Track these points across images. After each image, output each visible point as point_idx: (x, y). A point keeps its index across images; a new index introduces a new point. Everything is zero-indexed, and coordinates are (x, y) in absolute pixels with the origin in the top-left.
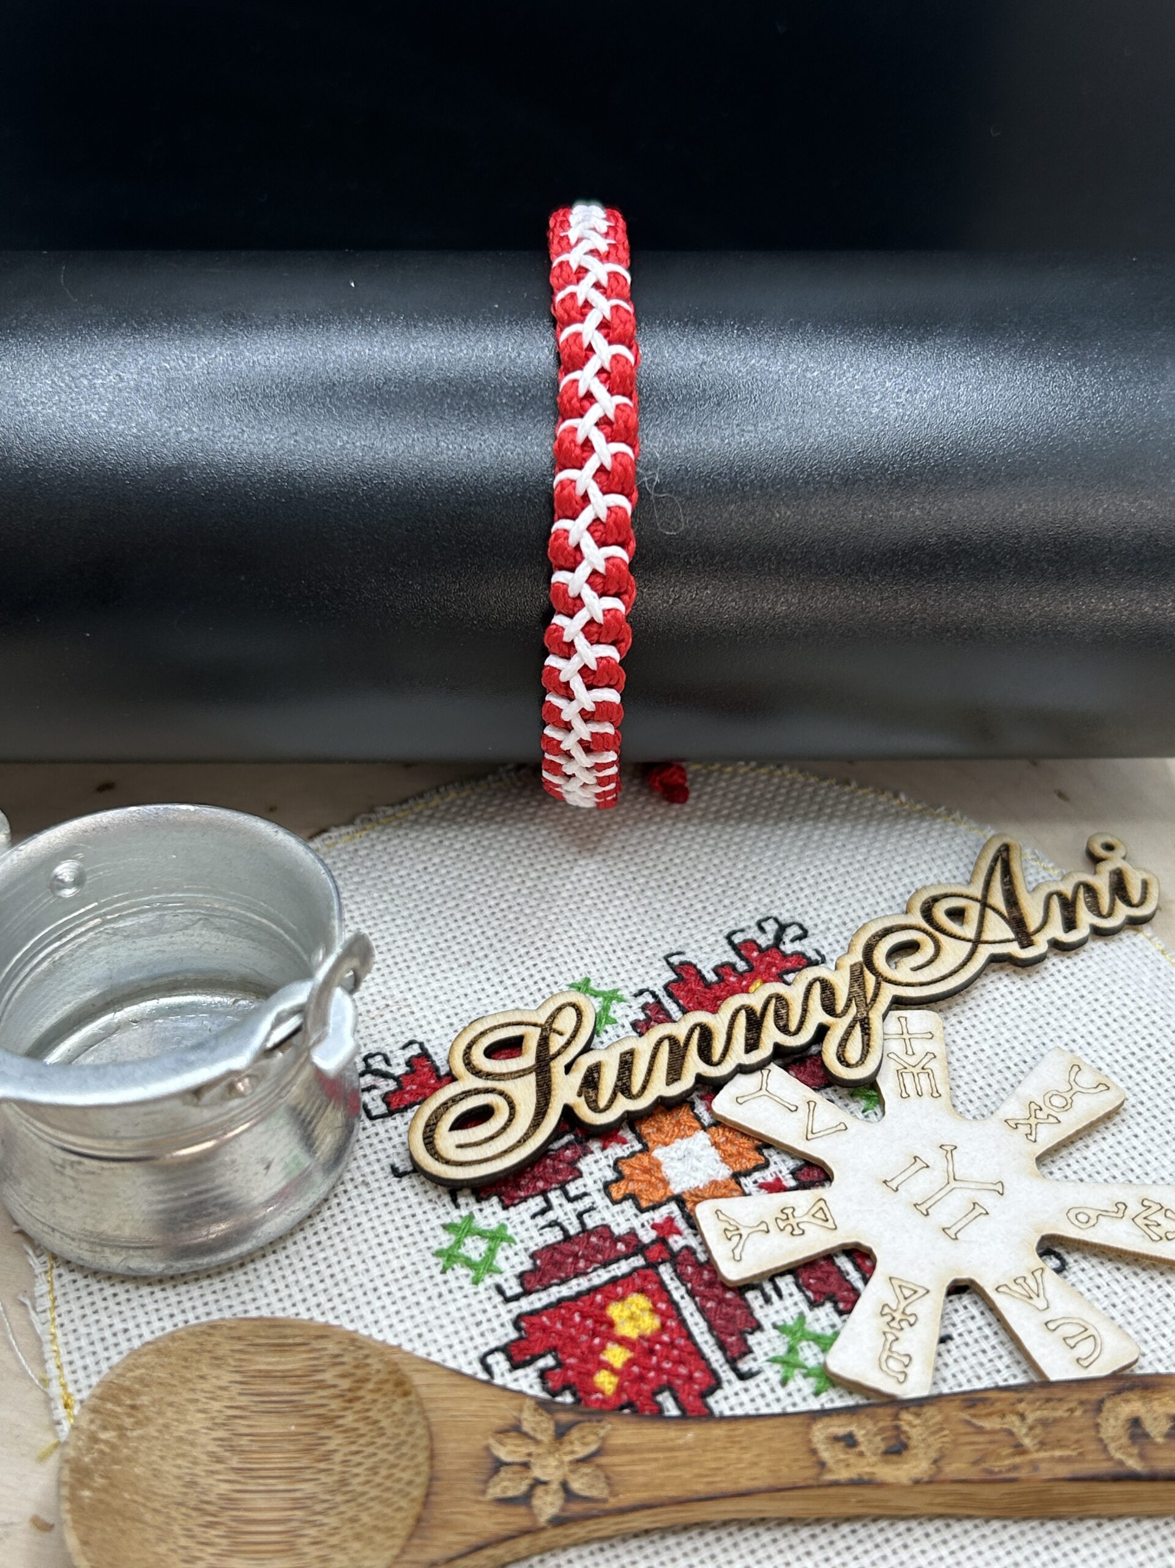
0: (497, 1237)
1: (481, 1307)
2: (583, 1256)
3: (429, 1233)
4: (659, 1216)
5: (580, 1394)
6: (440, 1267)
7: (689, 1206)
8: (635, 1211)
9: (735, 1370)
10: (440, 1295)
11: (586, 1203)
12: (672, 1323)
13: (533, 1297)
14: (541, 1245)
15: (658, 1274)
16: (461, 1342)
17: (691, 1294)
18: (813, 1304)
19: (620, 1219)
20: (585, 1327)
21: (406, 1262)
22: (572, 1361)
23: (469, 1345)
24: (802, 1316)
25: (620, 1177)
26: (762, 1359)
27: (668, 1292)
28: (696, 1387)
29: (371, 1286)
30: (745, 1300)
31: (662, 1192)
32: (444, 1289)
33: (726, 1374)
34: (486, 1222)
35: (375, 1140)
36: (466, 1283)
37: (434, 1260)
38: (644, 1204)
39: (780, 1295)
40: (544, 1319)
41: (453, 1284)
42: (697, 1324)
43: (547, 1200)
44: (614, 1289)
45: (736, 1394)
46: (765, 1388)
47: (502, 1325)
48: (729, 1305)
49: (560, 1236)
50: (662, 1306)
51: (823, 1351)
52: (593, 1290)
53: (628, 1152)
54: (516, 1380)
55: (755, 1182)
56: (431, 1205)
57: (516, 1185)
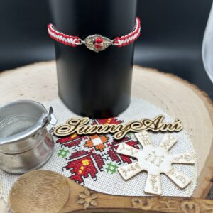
1: (63, 161)
2: (79, 154)
4: (91, 149)
5: (76, 173)
6: (58, 156)
7: (96, 147)
9: (100, 170)
11: (81, 147)
13: (71, 160)
14: (73, 153)
15: (90, 157)
17: (95, 159)
18: (113, 161)
19: (86, 149)
20: (78, 164)
22: (76, 169)
23: (60, 166)
25: (86, 144)
26: (104, 168)
28: (94, 172)
30: (103, 160)
31: (92, 145)
34: (66, 150)
36: (61, 158)
38: (89, 147)
39: (108, 160)
40: (72, 163)
42: (95, 164)
43: (75, 147)
45: (100, 174)
46: (104, 172)
47: (66, 164)
48: (100, 161)
49: (76, 152)
50: (90, 161)
51: (114, 167)
52: (80, 159)
53: (88, 140)
54: (67, 171)
55: (106, 144)
56: (58, 147)
57: (71, 145)
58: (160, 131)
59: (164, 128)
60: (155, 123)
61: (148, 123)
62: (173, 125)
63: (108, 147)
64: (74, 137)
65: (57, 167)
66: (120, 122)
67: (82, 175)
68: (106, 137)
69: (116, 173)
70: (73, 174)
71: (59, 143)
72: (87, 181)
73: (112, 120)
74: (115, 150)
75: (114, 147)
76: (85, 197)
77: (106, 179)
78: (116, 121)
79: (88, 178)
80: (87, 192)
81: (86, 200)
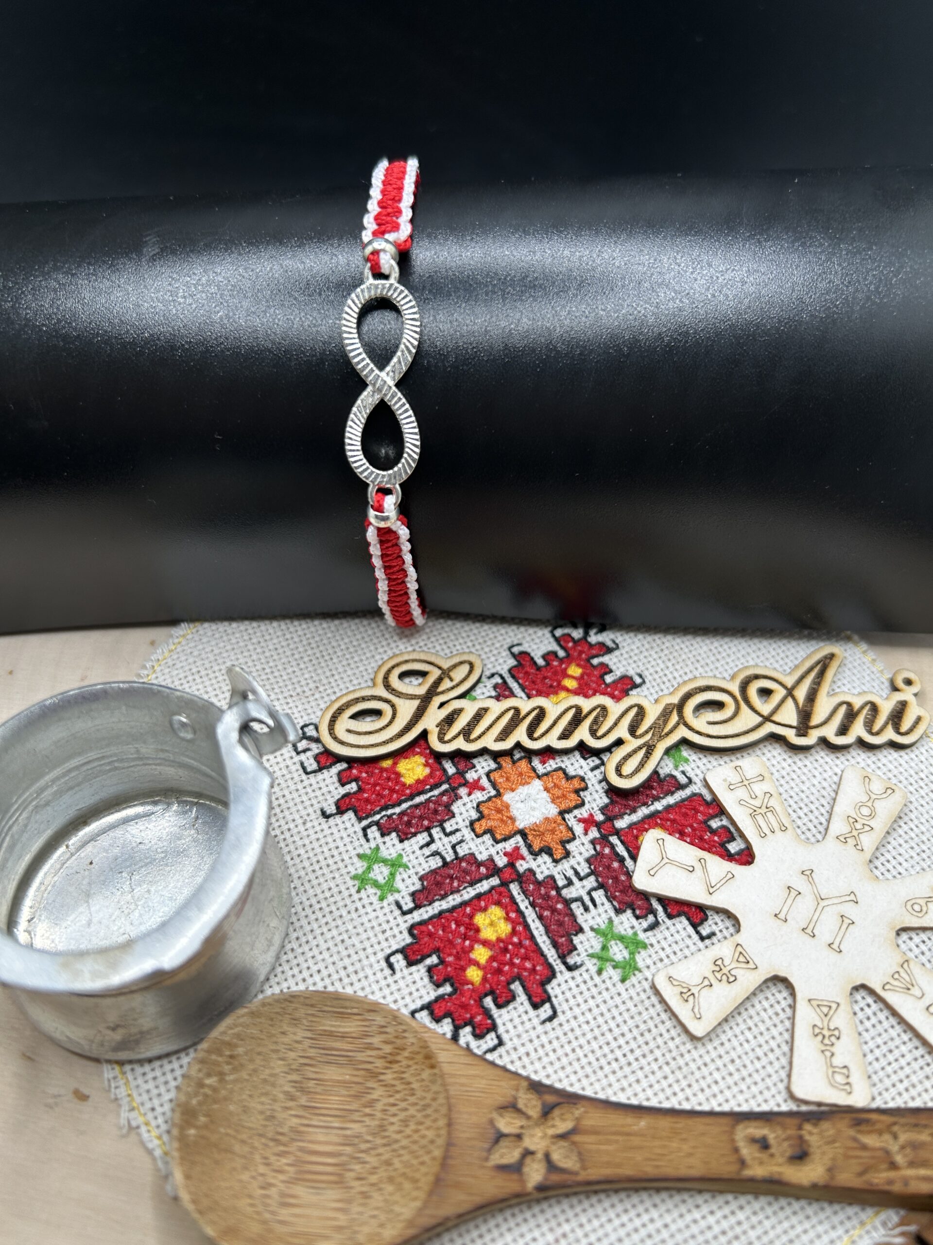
1: (385, 918)
2: (456, 878)
3: (347, 861)
4: (509, 846)
5: (456, 985)
6: (356, 888)
7: (530, 837)
8: (491, 842)
9: (565, 963)
10: (357, 910)
11: (458, 836)
12: (520, 928)
13: (422, 910)
14: (427, 870)
15: (509, 891)
16: (372, 946)
17: (533, 905)
18: (618, 911)
19: (482, 848)
20: (459, 932)
21: (332, 884)
22: (450, 959)
23: (377, 948)
24: (611, 921)
25: (481, 817)
26: (584, 954)
27: (517, 904)
28: (538, 977)
29: (307, 903)
30: (571, 910)
31: (511, 827)
32: (359, 905)
33: (559, 966)
34: (388, 852)
35: (309, 790)
36: (374, 899)
37: (350, 883)
38: (499, 837)
39: (595, 905)
40: (430, 927)
41: (366, 901)
42: (537, 928)
43: (430, 835)
44: (479, 903)
45: (566, 981)
46: (586, 976)
47: (401, 932)
48: (559, 914)
49: (440, 863)
50: (513, 915)
51: (626, 948)
52: (464, 904)
53: (486, 797)
54: (411, 974)
55: (575, 817)
56: (349, 839)
57: (409, 824)
58: (824, 742)
59: (843, 730)
60: (801, 693)
61: (765, 693)
62: (886, 708)
63: (586, 834)
64: (416, 777)
65: (362, 954)
66: (626, 684)
67: (486, 995)
68: (568, 778)
69: (639, 976)
70: (441, 991)
71: (350, 815)
72: (509, 1026)
73: (589, 675)
74: (621, 850)
75: (617, 832)
76: (522, 1127)
77: (596, 1011)
78: (609, 679)
79: (515, 1008)
80: (529, 1100)
81: (528, 1143)
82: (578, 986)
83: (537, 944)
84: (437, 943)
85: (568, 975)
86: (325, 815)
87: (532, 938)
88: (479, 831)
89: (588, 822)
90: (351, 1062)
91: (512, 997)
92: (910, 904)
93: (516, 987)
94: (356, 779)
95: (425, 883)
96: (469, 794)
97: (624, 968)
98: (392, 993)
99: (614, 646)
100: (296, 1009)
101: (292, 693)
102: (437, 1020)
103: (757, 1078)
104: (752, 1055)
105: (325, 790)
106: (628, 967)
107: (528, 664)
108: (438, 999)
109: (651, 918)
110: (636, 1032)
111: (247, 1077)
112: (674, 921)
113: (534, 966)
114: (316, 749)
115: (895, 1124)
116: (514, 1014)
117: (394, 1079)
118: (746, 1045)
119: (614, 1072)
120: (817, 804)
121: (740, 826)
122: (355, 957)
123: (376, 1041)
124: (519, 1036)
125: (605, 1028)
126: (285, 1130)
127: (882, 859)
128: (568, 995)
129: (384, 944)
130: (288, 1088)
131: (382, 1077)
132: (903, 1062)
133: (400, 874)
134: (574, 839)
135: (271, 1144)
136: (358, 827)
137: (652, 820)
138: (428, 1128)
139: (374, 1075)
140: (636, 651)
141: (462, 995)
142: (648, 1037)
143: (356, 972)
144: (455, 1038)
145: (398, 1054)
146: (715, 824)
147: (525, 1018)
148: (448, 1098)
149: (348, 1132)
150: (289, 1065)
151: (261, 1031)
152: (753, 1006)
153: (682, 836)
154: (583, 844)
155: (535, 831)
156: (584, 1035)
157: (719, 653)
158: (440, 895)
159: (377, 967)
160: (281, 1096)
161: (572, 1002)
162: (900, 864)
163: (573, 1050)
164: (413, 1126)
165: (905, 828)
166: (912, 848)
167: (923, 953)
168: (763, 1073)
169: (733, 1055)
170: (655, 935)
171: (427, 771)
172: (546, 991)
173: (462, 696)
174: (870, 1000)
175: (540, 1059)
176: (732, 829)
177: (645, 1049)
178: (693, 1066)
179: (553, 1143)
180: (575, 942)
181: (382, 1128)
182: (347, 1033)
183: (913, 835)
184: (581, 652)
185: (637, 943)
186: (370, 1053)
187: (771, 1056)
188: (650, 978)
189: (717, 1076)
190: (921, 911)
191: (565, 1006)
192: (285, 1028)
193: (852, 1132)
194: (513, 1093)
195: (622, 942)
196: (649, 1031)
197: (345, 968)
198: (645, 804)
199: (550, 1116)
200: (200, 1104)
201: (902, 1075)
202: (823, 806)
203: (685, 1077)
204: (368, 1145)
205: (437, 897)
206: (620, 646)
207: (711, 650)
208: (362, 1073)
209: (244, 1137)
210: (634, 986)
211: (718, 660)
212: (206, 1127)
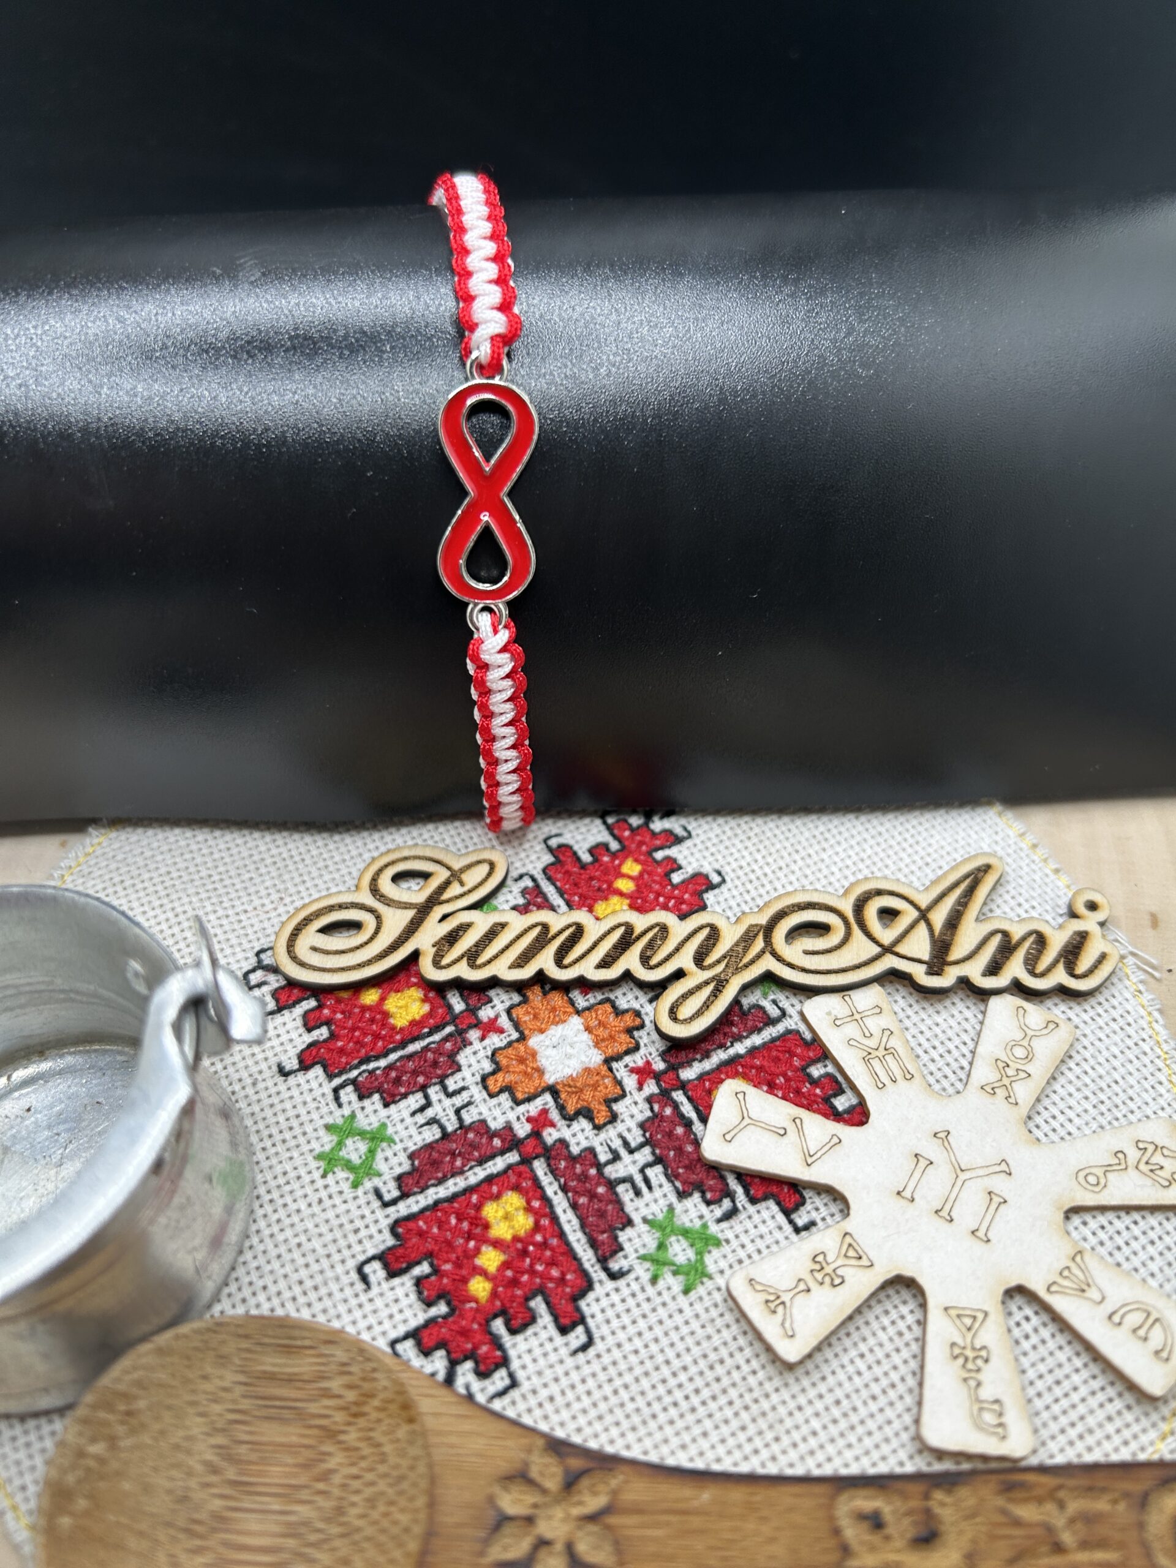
0: (377, 1138)
1: (359, 1213)
2: (460, 1154)
3: (311, 1135)
4: (533, 1108)
5: (454, 1303)
6: (321, 1171)
7: (563, 1096)
8: (510, 1103)
9: (606, 1269)
10: (320, 1201)
11: (465, 1097)
12: (545, 1222)
13: (411, 1200)
14: (420, 1144)
15: (532, 1170)
16: (339, 1251)
17: (564, 1189)
19: (497, 1112)
21: (288, 1167)
22: (447, 1267)
23: (346, 1253)
24: (671, 1208)
26: (633, 1256)
27: (541, 1188)
28: (568, 1290)
30: (616, 1194)
32: (323, 1194)
33: (597, 1274)
34: (367, 1121)
36: (345, 1186)
37: (313, 1164)
38: (520, 1096)
39: (650, 1188)
40: (421, 1223)
42: (569, 1222)
43: (426, 1097)
44: (489, 1188)
45: (608, 1295)
46: (635, 1286)
47: (380, 1231)
48: (600, 1201)
49: (438, 1135)
51: (692, 1245)
52: (469, 1190)
53: (505, 1042)
54: (392, 1289)
55: (626, 1066)
56: (315, 1105)
57: (397, 1081)
60: (939, 918)
61: (888, 916)
62: (1057, 940)
63: (640, 1088)
64: (410, 1018)
65: (325, 1263)
66: (699, 884)
67: (495, 1316)
68: (618, 1013)
69: (709, 1284)
70: (434, 1311)
71: (318, 1071)
72: (527, 1359)
73: (650, 874)
74: (688, 1110)
75: (683, 1086)
76: (535, 1506)
77: (648, 1336)
78: (676, 878)
79: (536, 1334)
80: (546, 1466)
81: (544, 1528)
82: (623, 1301)
83: (567, 1244)
84: (430, 1245)
85: (610, 1285)
86: (284, 1073)
87: (562, 1235)
88: (493, 1088)
89: (644, 1073)
90: (301, 1416)
91: (531, 1319)
92: (1082, 1175)
93: (538, 1304)
94: (328, 1023)
95: (416, 1163)
96: (483, 1039)
97: (687, 1274)
98: (365, 1317)
99: (685, 834)
100: (224, 1342)
101: (246, 907)
102: (426, 1352)
103: (871, 1425)
104: (865, 1394)
105: (284, 1038)
106: (693, 1272)
107: (569, 860)
108: (430, 1323)
109: (727, 1204)
110: (703, 1364)
111: (149, 1441)
112: (758, 1206)
113: (563, 1274)
114: (275, 982)
115: (1060, 1487)
116: (534, 1342)
117: (360, 1439)
118: (856, 1379)
119: (672, 1422)
120: (957, 1041)
121: (849, 1073)
122: (315, 1267)
123: (335, 1385)
124: (540, 1373)
125: (660, 1359)
126: (202, 1516)
127: (1046, 1114)
128: (610, 1313)
129: (357, 1248)
130: (209, 1456)
131: (342, 1437)
132: (1075, 1397)
133: (383, 1150)
134: (623, 1095)
135: (181, 1536)
136: (328, 1088)
137: (730, 1068)
138: (403, 1510)
139: (331, 1434)
140: (715, 841)
141: (461, 1316)
142: (720, 1370)
143: (316, 1288)
144: (450, 1380)
145: (364, 1403)
146: (816, 1071)
147: (549, 1347)
148: (430, 1466)
149: (292, 1518)
150: (213, 1422)
151: (173, 1375)
152: (867, 1323)
153: (772, 1088)
154: (636, 1103)
155: (570, 1086)
156: (631, 1369)
157: (826, 840)
158: (437, 1178)
159: (345, 1280)
160: (199, 1468)
161: (615, 1323)
162: (1070, 1121)
163: (616, 1392)
164: (382, 1508)
165: (1078, 1070)
166: (1086, 1098)
167: (1102, 1244)
168: (880, 1418)
169: (839, 1393)
170: (732, 1227)
171: (426, 1008)
172: (578, 1309)
173: (476, 906)
174: (1028, 1311)
175: (568, 1405)
176: (840, 1078)
177: (716, 1387)
178: (782, 1411)
179: (579, 1528)
180: (621, 1239)
181: (340, 1511)
182: (296, 1374)
183: (1087, 1080)
184: (641, 843)
185: (707, 1239)
186: (327, 1402)
187: (892, 1394)
188: (723, 1287)
189: (816, 1424)
190: (1098, 1184)
191: (605, 1330)
192: (209, 1370)
193: (1000, 1501)
194: (523, 1455)
195: (687, 1238)
196: (722, 1362)
197: (301, 1282)
198: (722, 1046)
199: (575, 1488)
200: (79, 1482)
201: (1073, 1415)
202: (965, 1044)
203: (771, 1427)
204: (321, 1536)
205: (432, 1182)
206: (693, 833)
207: (814, 837)
208: (315, 1432)
209: (143, 1526)
210: (701, 1299)
211: (824, 850)
212: (87, 1514)
